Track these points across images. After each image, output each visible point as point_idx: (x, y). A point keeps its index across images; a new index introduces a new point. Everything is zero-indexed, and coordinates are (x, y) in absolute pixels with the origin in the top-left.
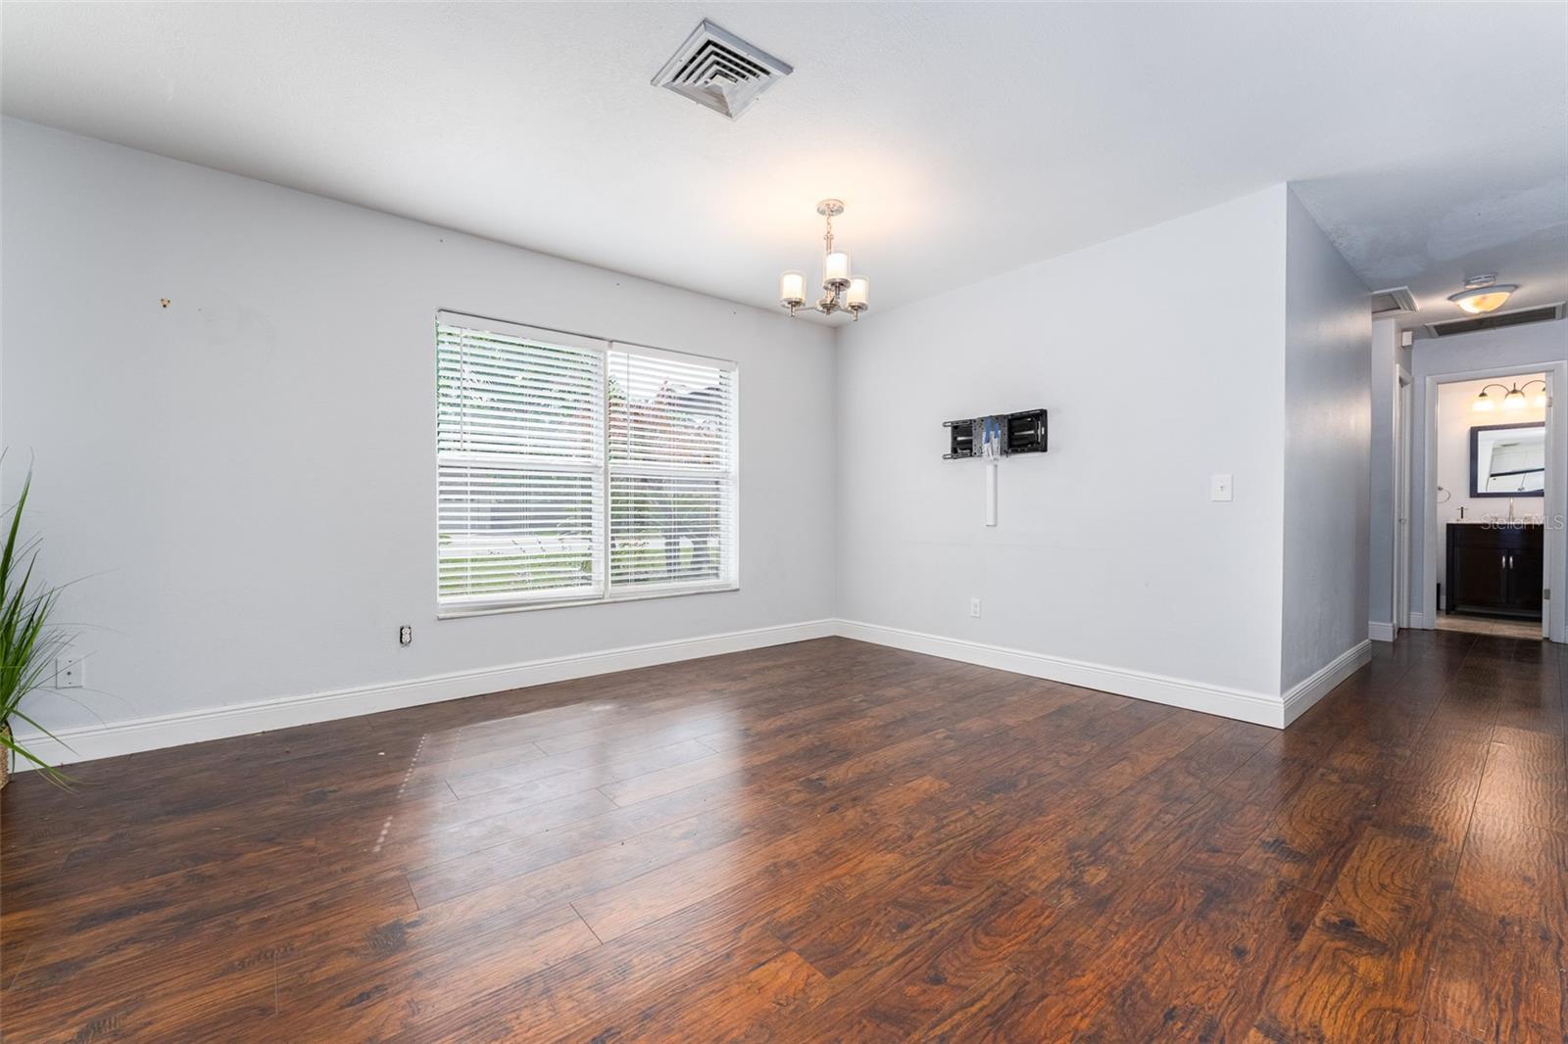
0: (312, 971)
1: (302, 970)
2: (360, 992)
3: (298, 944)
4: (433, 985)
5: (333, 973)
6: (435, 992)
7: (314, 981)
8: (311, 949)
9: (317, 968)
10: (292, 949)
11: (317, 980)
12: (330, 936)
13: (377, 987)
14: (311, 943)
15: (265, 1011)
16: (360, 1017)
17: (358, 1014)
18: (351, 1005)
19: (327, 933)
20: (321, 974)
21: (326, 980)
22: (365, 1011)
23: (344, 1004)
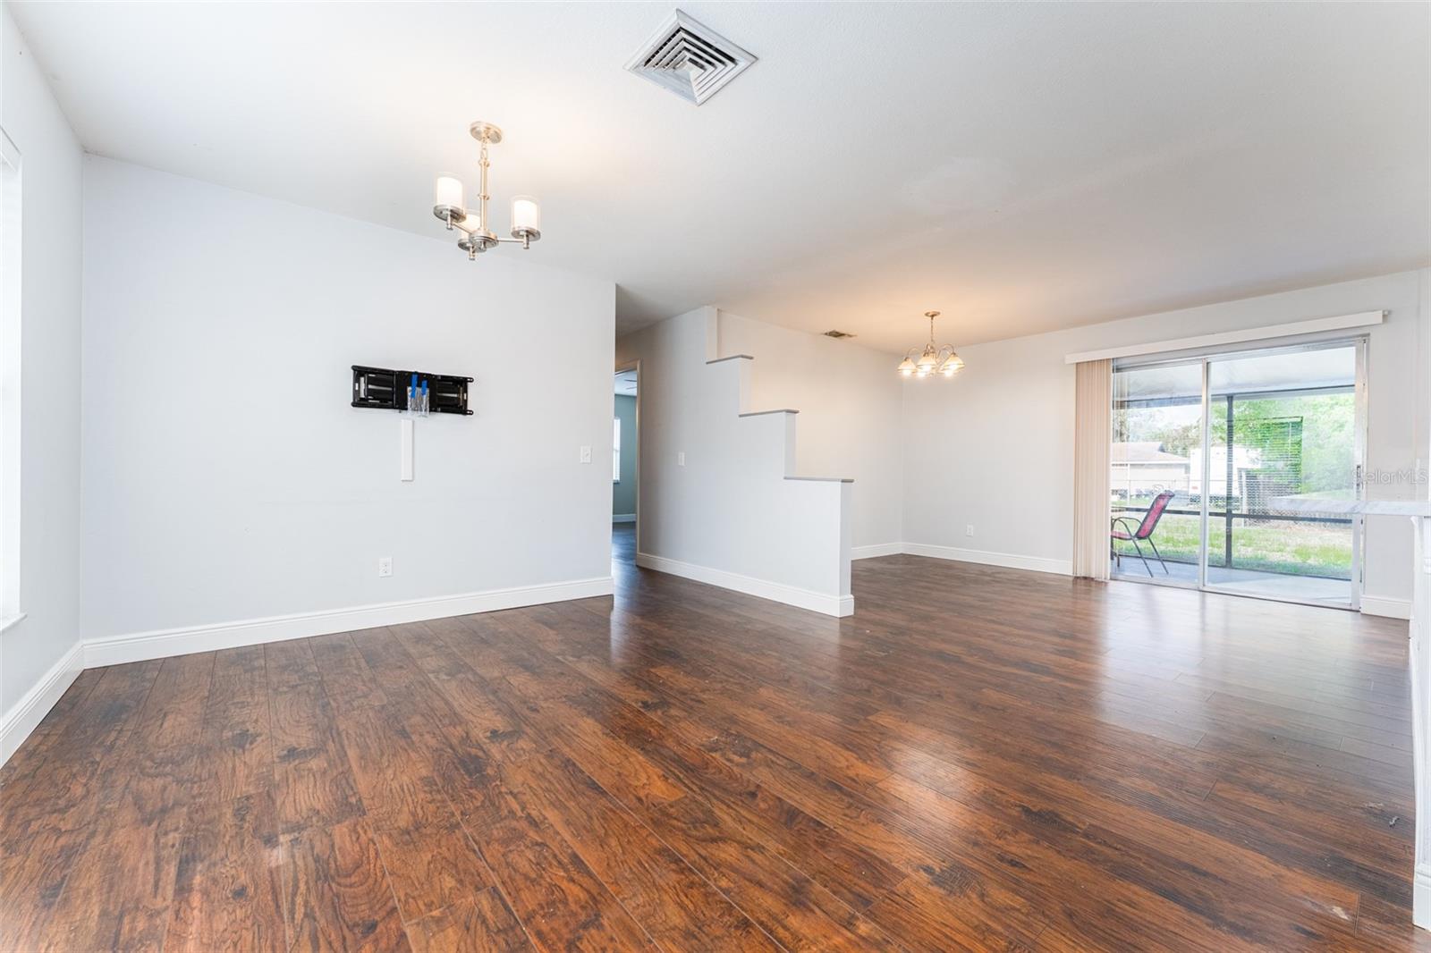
0: (1019, 910)
1: (1024, 918)
2: (1011, 868)
3: (1003, 943)
4: (980, 833)
5: (1010, 895)
6: (983, 829)
7: (1025, 901)
8: (1000, 929)
9: (1014, 909)
10: (1011, 943)
11: (1023, 900)
12: (976, 923)
13: (1001, 861)
14: (994, 933)
15: (1070, 915)
16: (1029, 856)
17: (1027, 858)
18: (1025, 866)
19: (976, 928)
20: (1018, 902)
21: (1017, 894)
22: (1023, 856)
23: (1027, 871)
